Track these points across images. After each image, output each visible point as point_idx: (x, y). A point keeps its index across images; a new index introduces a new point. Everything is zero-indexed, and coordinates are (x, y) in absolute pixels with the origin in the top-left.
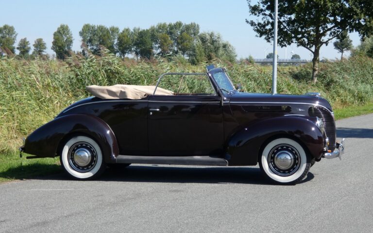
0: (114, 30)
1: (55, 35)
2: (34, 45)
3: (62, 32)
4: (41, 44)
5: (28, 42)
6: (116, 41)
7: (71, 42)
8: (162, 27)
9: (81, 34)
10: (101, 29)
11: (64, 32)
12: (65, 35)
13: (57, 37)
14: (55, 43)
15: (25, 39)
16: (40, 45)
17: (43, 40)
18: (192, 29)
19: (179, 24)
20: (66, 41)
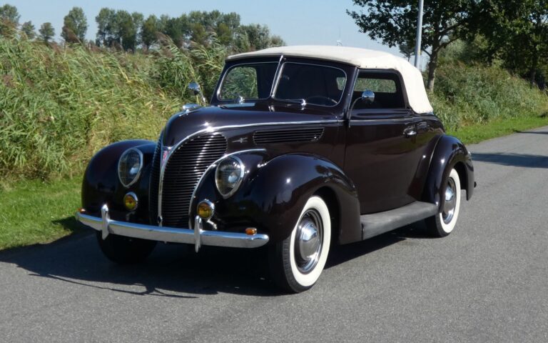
0: (138, 17)
1: (66, 19)
2: (40, 30)
3: (74, 16)
4: (49, 29)
5: (33, 26)
6: (139, 31)
7: (85, 28)
8: (195, 16)
9: (98, 19)
10: (122, 14)
11: (77, 16)
12: (79, 20)
13: (68, 22)
14: (64, 30)
15: (30, 22)
16: (47, 30)
17: (52, 25)
18: (231, 20)
19: (215, 14)
20: (79, 27)
